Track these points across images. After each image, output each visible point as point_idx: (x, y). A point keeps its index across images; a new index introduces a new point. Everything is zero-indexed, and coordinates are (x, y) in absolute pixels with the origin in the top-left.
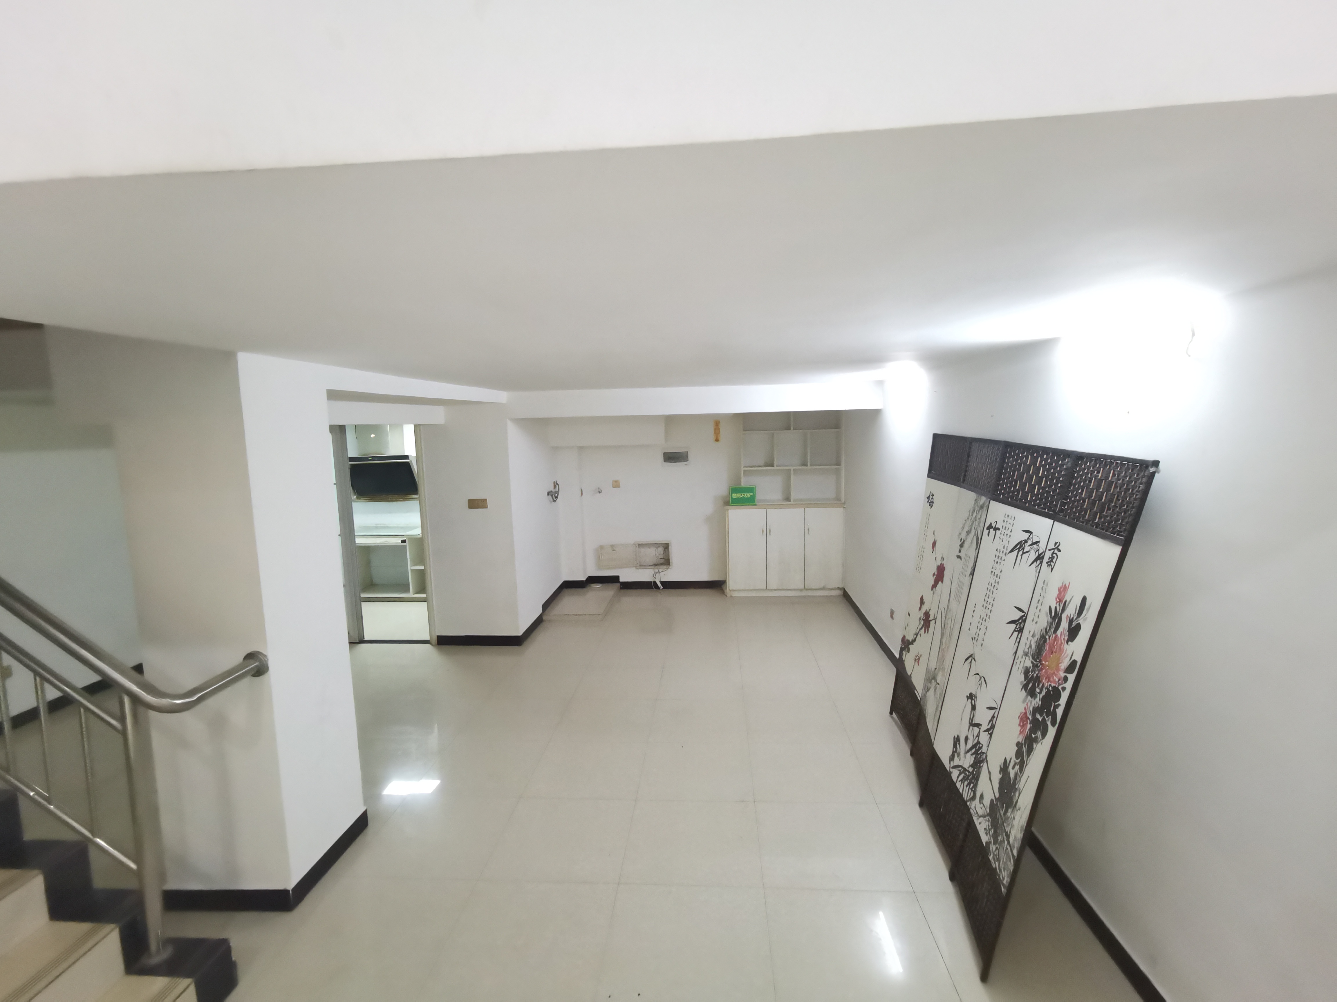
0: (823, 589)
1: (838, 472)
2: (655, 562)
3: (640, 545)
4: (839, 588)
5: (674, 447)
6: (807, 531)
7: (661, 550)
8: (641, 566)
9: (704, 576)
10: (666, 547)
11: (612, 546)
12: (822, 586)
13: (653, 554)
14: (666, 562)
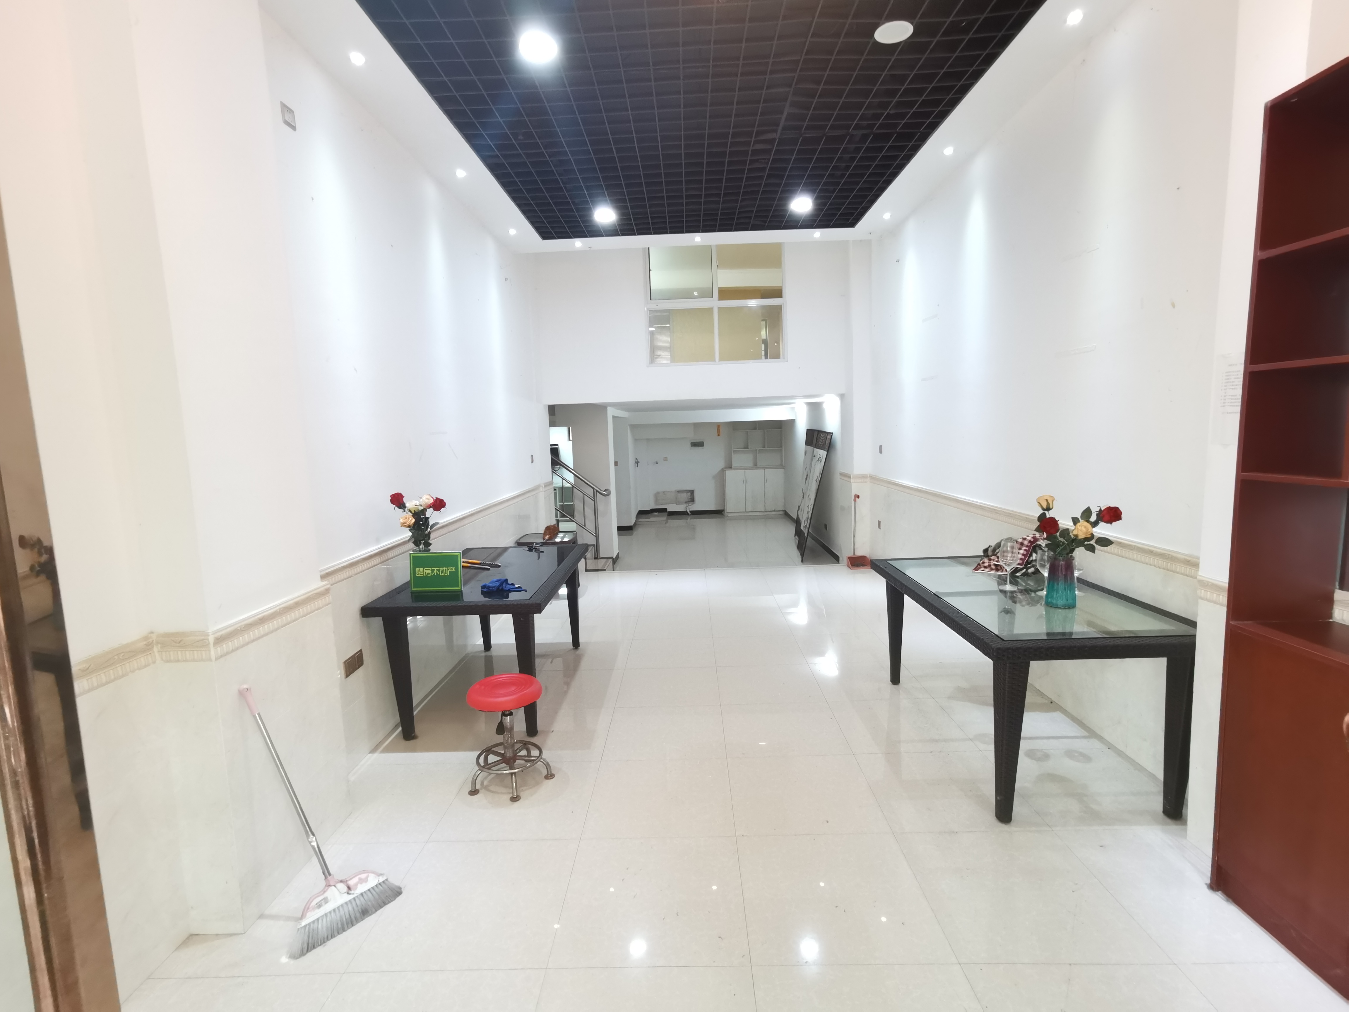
0: (775, 511)
1: (781, 450)
2: (687, 501)
3: (679, 491)
4: (782, 511)
5: (698, 439)
6: (766, 481)
7: (689, 494)
8: (678, 503)
9: (712, 508)
10: (692, 492)
11: (664, 492)
12: (774, 510)
13: (685, 496)
14: (692, 500)
